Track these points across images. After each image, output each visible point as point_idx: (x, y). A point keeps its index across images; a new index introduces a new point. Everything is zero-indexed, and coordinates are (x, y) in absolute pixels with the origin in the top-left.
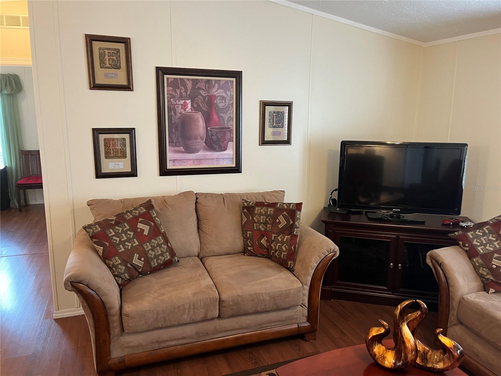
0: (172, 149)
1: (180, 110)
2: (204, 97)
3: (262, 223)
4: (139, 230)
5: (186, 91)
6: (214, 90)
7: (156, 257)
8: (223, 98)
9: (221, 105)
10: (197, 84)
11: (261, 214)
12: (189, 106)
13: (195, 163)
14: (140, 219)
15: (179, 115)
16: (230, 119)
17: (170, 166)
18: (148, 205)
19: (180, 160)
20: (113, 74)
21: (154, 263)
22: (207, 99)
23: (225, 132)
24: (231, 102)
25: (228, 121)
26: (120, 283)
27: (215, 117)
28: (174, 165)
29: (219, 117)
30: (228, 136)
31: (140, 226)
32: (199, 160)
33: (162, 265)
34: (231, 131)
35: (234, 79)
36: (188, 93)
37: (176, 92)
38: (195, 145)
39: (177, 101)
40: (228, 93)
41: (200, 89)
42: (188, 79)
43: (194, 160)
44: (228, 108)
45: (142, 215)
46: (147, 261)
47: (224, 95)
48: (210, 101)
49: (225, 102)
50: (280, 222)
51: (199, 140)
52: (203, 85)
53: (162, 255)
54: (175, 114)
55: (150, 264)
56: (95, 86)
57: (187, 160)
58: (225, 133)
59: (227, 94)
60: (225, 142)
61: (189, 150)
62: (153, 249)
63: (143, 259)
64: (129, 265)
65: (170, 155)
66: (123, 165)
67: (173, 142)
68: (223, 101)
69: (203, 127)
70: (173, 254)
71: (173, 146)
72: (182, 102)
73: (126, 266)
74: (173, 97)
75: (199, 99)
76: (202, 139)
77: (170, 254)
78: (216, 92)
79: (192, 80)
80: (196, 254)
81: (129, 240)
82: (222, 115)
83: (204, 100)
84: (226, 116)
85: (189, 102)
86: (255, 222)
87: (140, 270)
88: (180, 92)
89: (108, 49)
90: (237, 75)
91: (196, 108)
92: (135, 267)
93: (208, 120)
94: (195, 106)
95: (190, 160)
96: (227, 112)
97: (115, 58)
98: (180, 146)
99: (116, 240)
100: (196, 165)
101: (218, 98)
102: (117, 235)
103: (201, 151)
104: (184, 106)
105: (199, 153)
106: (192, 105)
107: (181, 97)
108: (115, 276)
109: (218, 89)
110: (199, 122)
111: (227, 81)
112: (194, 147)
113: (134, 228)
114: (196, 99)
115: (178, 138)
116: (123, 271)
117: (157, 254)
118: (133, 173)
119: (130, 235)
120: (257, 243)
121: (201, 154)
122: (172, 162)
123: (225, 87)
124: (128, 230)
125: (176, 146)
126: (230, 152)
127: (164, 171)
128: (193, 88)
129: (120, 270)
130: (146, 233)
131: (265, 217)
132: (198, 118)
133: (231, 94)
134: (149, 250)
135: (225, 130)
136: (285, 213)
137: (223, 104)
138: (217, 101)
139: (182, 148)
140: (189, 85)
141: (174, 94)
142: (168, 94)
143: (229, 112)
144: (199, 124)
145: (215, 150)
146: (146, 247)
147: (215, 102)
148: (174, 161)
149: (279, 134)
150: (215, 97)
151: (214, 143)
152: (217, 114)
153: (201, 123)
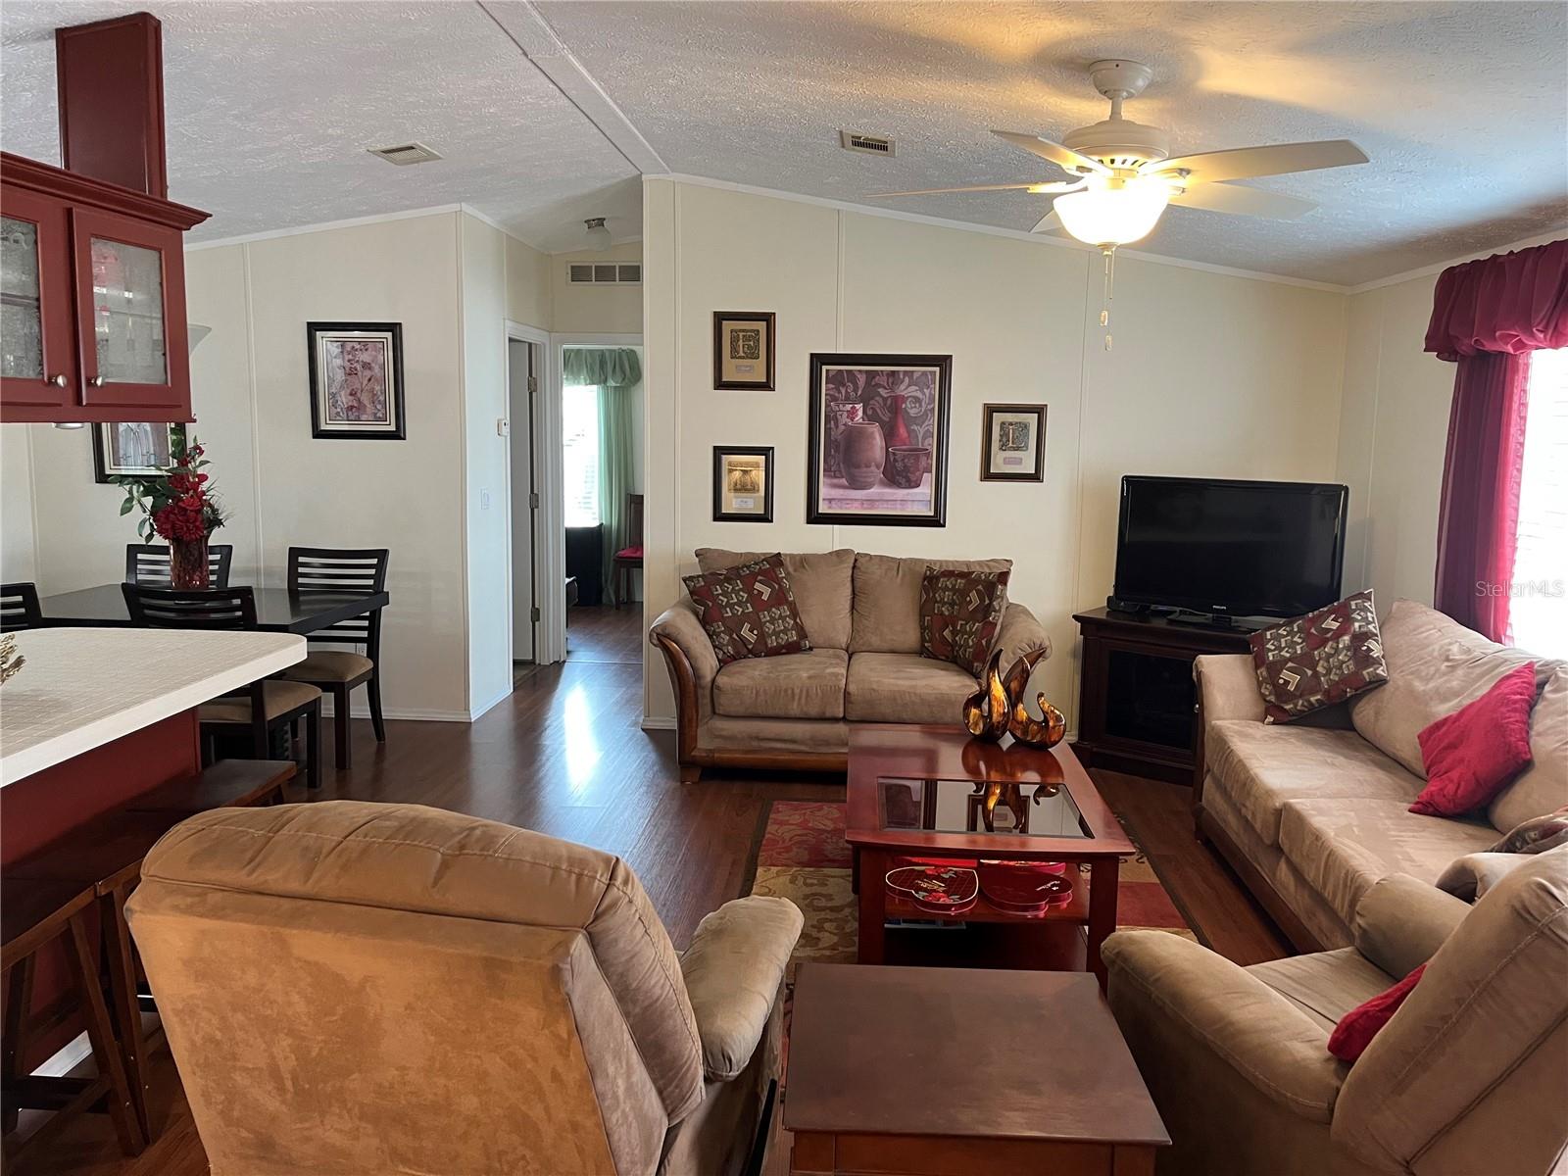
0: (829, 481)
1: (844, 419)
2: (885, 399)
3: (945, 603)
4: (756, 592)
5: (855, 390)
6: (902, 387)
7: (776, 634)
8: (917, 400)
9: (913, 412)
10: (874, 377)
11: (946, 589)
12: (860, 413)
13: (865, 506)
14: (760, 578)
15: (842, 428)
16: (928, 434)
17: (823, 508)
18: (776, 560)
19: (840, 500)
20: (747, 366)
21: (772, 642)
22: (889, 402)
23: (918, 456)
24: (929, 407)
25: (924, 438)
26: (720, 657)
27: (902, 431)
28: (830, 508)
29: (909, 432)
30: (923, 462)
31: (758, 586)
32: (871, 502)
33: (783, 647)
34: (928, 455)
35: (937, 369)
36: (859, 393)
37: (840, 392)
38: (865, 477)
39: (841, 406)
40: (927, 392)
41: (878, 385)
42: (860, 371)
43: (862, 501)
44: (921, 419)
45: (762, 572)
46: (762, 637)
47: (919, 394)
48: (895, 405)
49: (921, 406)
50: (971, 602)
51: (873, 468)
52: (883, 380)
53: (785, 631)
54: (837, 427)
55: (766, 643)
56: (720, 384)
57: (852, 500)
58: (917, 458)
59: (924, 394)
60: (918, 473)
61: (855, 484)
62: (772, 621)
63: (755, 632)
64: (734, 636)
65: (824, 491)
66: (753, 504)
67: (830, 471)
68: (917, 405)
69: (882, 448)
70: (803, 634)
71: (830, 477)
72: (849, 407)
73: (731, 636)
74: (834, 399)
75: (877, 403)
76: (878, 467)
77: (798, 634)
78: (905, 389)
79: (867, 372)
80: (844, 646)
81: (740, 603)
82: (915, 427)
83: (885, 405)
84: (921, 431)
85: (859, 407)
86: (936, 602)
87: (750, 647)
88: (846, 391)
89: (743, 331)
90: (943, 362)
91: (870, 417)
92: (744, 641)
93: (890, 435)
94: (870, 412)
95: (856, 500)
96: (923, 423)
97: (752, 343)
98: (843, 477)
99: (723, 601)
100: (865, 509)
101: (910, 399)
102: (725, 594)
103: (876, 486)
104: (852, 413)
105: (872, 490)
106: (864, 412)
107: (847, 399)
108: (715, 647)
109: (909, 385)
110: (875, 438)
111: (924, 373)
112: (863, 480)
113: (749, 589)
114: (871, 402)
115: (839, 464)
116: (725, 643)
117: (777, 629)
118: (766, 517)
119: (743, 597)
120: (937, 635)
121: (876, 491)
122: (827, 502)
123: (922, 383)
124: (741, 590)
125: (836, 477)
126: (926, 489)
127: (814, 517)
128: (868, 383)
129: (722, 640)
130: (765, 597)
131: (951, 593)
132: (873, 433)
133: (930, 393)
134: (765, 622)
135: (919, 452)
136: (980, 587)
137: (917, 411)
138: (907, 405)
139: (844, 481)
140: (862, 380)
141: (837, 395)
142: (826, 395)
143: (926, 423)
144: (874, 442)
145: (899, 486)
146: (762, 616)
147: (904, 406)
148: (830, 500)
149: (1019, 461)
150: (904, 399)
151: (899, 475)
152: (907, 427)
153: (878, 441)
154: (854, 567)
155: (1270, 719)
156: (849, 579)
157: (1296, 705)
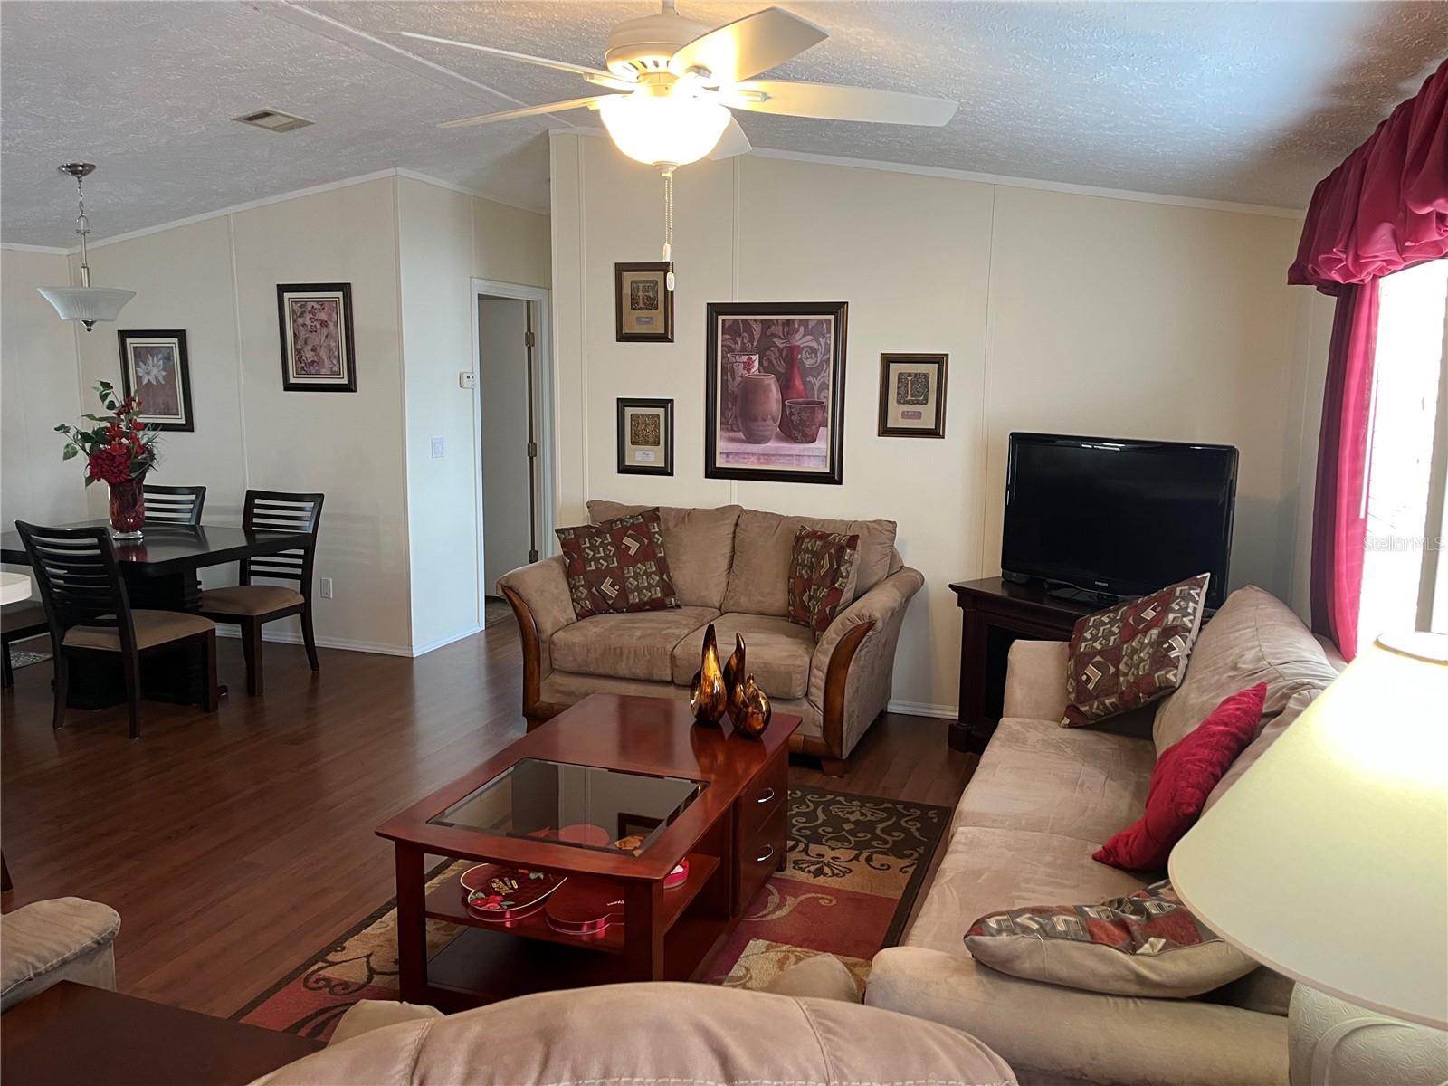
0: (727, 434)
1: (741, 371)
2: (781, 350)
3: (806, 566)
4: (623, 547)
5: (751, 341)
6: (798, 337)
7: (638, 589)
8: (813, 350)
9: (809, 363)
10: (769, 327)
11: (808, 550)
12: (756, 364)
13: (762, 460)
14: (630, 532)
15: (738, 380)
16: (824, 386)
17: (721, 462)
18: (654, 514)
19: (737, 454)
20: (647, 318)
21: (634, 598)
22: (785, 352)
23: (814, 409)
24: (826, 357)
25: (820, 390)
26: (577, 611)
27: (798, 383)
28: (727, 462)
29: (805, 384)
30: (819, 417)
31: (627, 541)
32: (767, 457)
33: (646, 603)
34: (824, 408)
35: (832, 317)
36: (755, 344)
37: (736, 343)
38: (761, 431)
39: (737, 357)
40: (822, 341)
41: (774, 335)
42: (755, 321)
43: (760, 456)
44: (818, 370)
45: (633, 527)
46: (624, 592)
47: (815, 344)
48: (791, 356)
49: (816, 356)
50: (823, 565)
51: (770, 422)
52: (778, 330)
53: (649, 588)
54: (734, 379)
55: (627, 599)
56: (623, 337)
57: (748, 454)
58: (813, 412)
59: (819, 344)
60: (814, 427)
61: (752, 438)
62: (636, 577)
63: (617, 587)
64: (594, 590)
65: (721, 445)
66: (653, 457)
67: (727, 424)
68: (813, 355)
69: (778, 401)
70: (669, 590)
71: (727, 430)
72: (745, 358)
73: (590, 591)
74: (730, 350)
75: (773, 354)
76: (774, 420)
77: (663, 591)
78: (801, 340)
79: (762, 321)
80: (717, 605)
81: (606, 557)
82: (810, 379)
83: (781, 355)
84: (817, 383)
85: (755, 357)
86: (799, 564)
87: (610, 602)
88: (743, 342)
89: (643, 281)
90: (837, 309)
91: (766, 368)
92: (604, 597)
93: (786, 388)
94: (766, 364)
95: (753, 454)
96: (819, 374)
97: (651, 294)
98: (739, 431)
99: (588, 554)
100: (761, 464)
101: (806, 349)
102: (592, 547)
103: (772, 441)
104: (748, 365)
105: (769, 444)
106: (760, 363)
107: (744, 351)
108: (573, 600)
109: (804, 336)
110: (771, 391)
111: (820, 322)
112: (761, 433)
113: (617, 543)
114: (768, 353)
115: (736, 418)
116: (583, 597)
117: (640, 586)
118: (667, 471)
119: (610, 551)
120: (798, 599)
121: (772, 446)
122: (725, 456)
123: (817, 332)
124: (609, 544)
125: (732, 430)
126: (822, 445)
127: (713, 472)
128: (763, 333)
129: (580, 594)
130: (632, 552)
131: (810, 556)
132: (769, 385)
133: (826, 343)
134: (629, 578)
135: (814, 406)
136: (833, 551)
137: (813, 362)
138: (803, 356)
139: (741, 435)
140: (757, 330)
141: (733, 346)
142: (722, 346)
143: (822, 374)
144: (771, 394)
145: (795, 440)
146: (626, 572)
147: (799, 357)
148: (727, 454)
149: (918, 415)
150: (799, 349)
151: (795, 429)
152: (802, 378)
153: (775, 394)
154: (736, 524)
155: (1067, 721)
156: (731, 536)
157: (1091, 708)
